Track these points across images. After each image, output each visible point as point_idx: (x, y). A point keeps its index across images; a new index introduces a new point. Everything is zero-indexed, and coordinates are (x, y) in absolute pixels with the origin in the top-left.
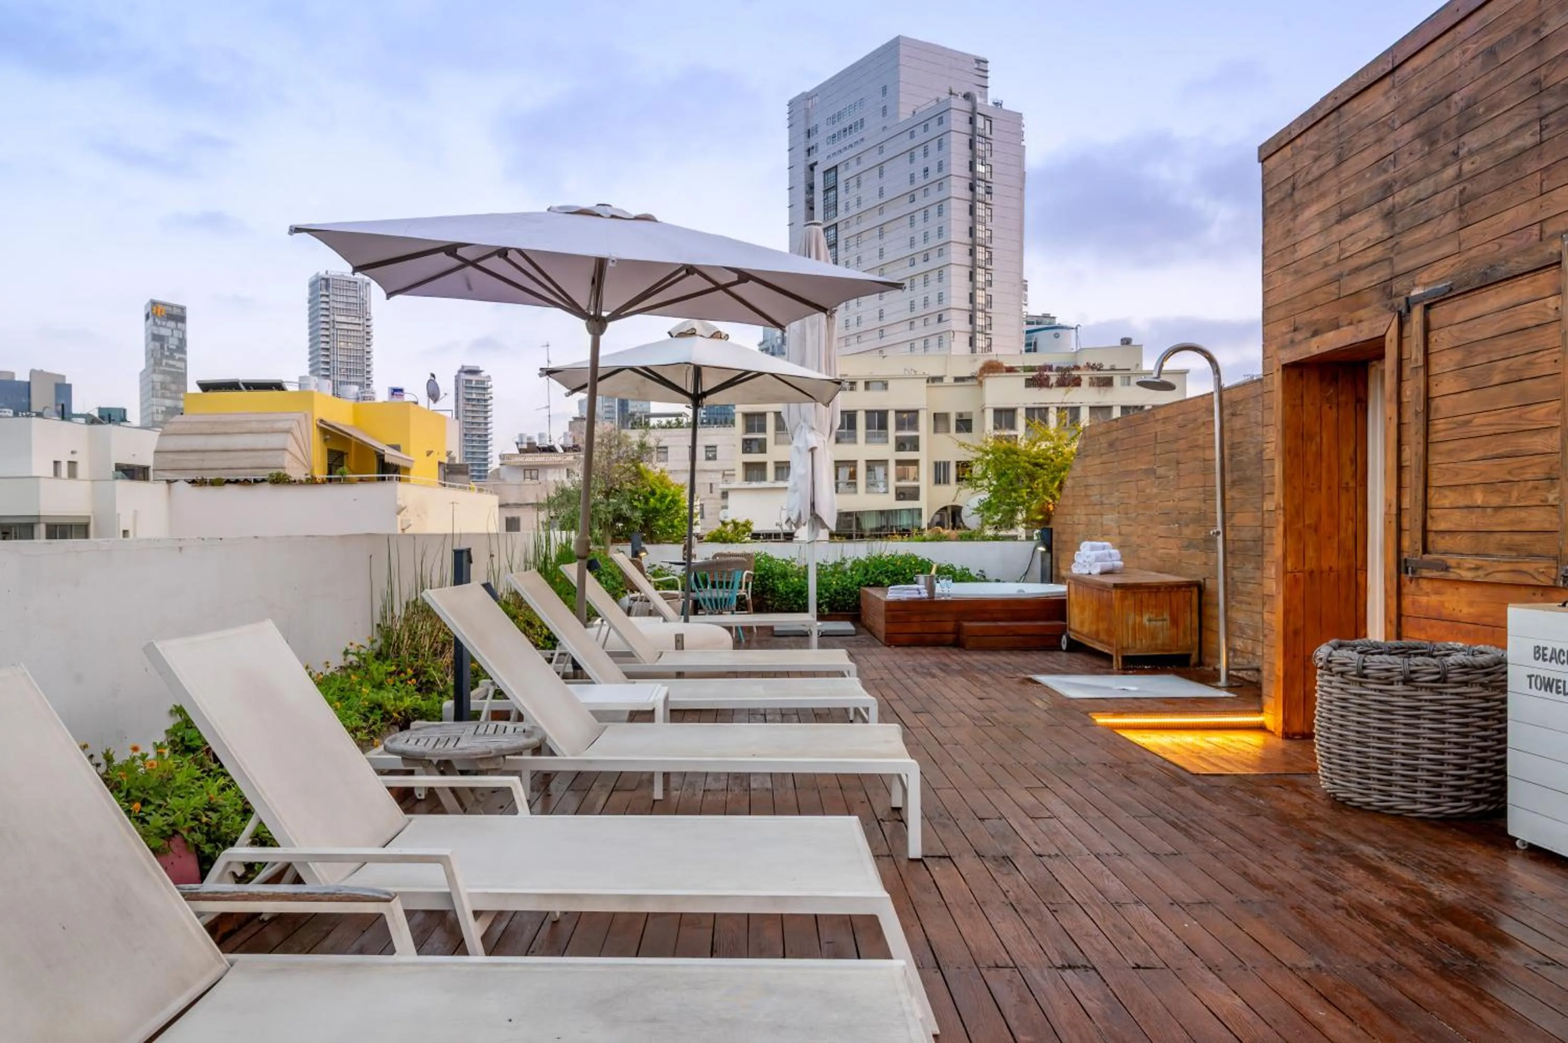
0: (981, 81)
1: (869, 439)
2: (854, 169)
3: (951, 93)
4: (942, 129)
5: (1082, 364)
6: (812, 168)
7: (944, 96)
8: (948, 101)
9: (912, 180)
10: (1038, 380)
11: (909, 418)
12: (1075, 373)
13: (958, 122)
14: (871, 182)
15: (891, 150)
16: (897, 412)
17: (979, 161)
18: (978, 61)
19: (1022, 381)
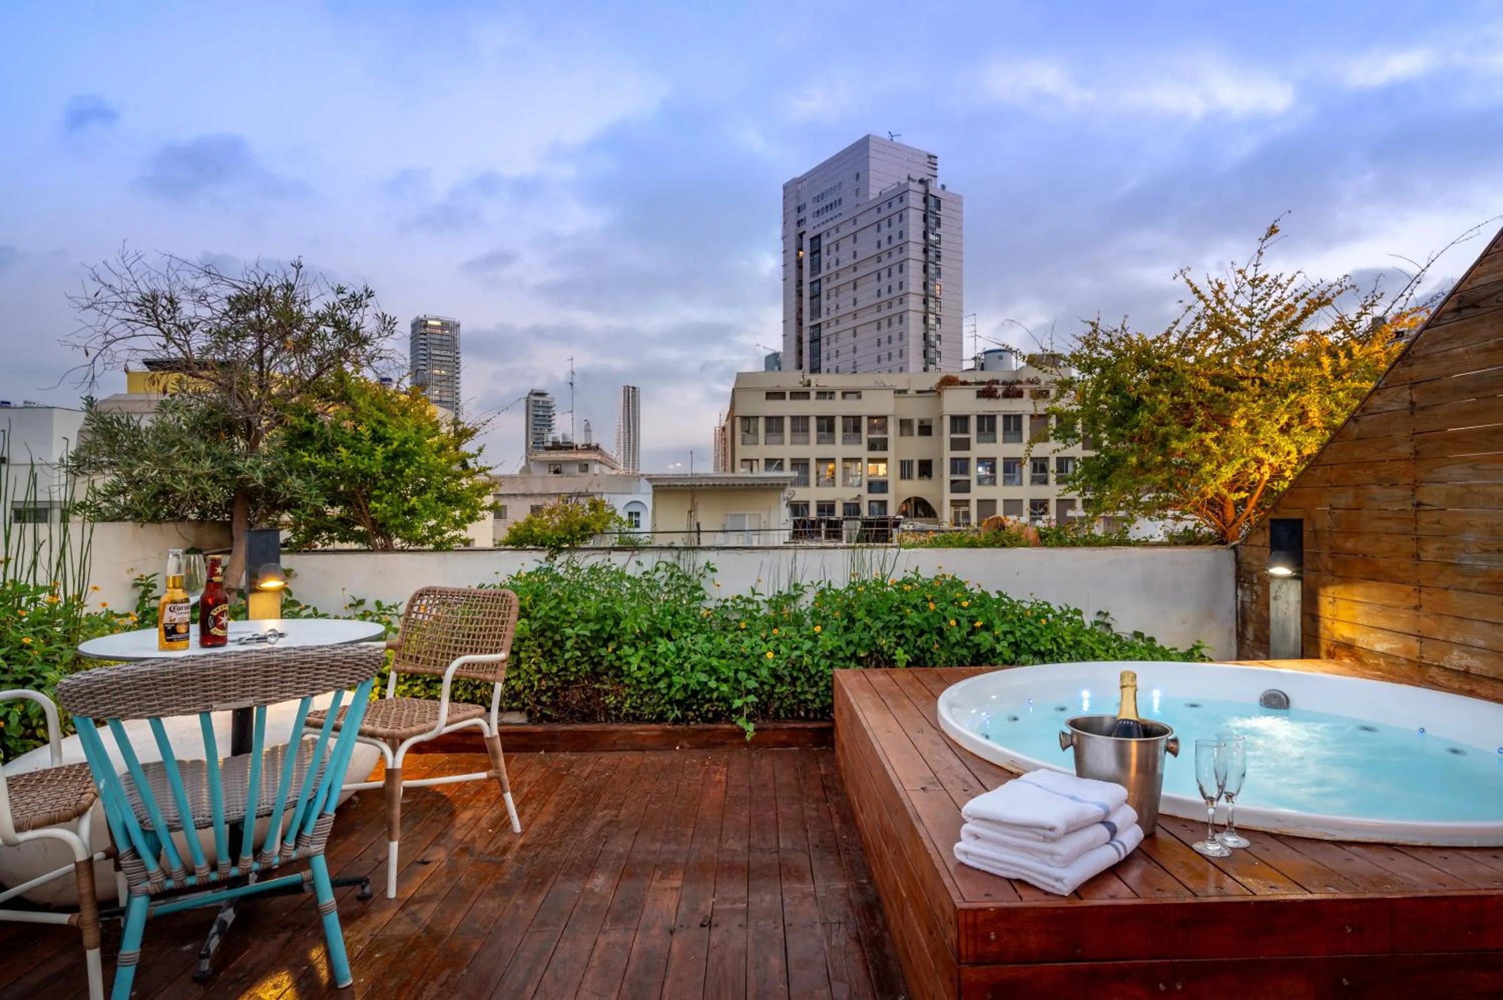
0: (933, 172)
1: (845, 441)
2: (834, 237)
3: (909, 178)
4: (903, 205)
5: (1024, 380)
6: (801, 235)
7: (904, 181)
8: (907, 184)
9: (879, 246)
10: (987, 392)
11: (880, 422)
12: (1018, 386)
13: (915, 200)
14: (847, 247)
15: (862, 222)
16: (870, 418)
17: (930, 231)
18: (930, 156)
19: (973, 393)
